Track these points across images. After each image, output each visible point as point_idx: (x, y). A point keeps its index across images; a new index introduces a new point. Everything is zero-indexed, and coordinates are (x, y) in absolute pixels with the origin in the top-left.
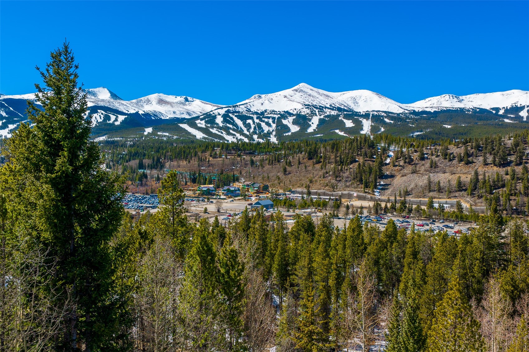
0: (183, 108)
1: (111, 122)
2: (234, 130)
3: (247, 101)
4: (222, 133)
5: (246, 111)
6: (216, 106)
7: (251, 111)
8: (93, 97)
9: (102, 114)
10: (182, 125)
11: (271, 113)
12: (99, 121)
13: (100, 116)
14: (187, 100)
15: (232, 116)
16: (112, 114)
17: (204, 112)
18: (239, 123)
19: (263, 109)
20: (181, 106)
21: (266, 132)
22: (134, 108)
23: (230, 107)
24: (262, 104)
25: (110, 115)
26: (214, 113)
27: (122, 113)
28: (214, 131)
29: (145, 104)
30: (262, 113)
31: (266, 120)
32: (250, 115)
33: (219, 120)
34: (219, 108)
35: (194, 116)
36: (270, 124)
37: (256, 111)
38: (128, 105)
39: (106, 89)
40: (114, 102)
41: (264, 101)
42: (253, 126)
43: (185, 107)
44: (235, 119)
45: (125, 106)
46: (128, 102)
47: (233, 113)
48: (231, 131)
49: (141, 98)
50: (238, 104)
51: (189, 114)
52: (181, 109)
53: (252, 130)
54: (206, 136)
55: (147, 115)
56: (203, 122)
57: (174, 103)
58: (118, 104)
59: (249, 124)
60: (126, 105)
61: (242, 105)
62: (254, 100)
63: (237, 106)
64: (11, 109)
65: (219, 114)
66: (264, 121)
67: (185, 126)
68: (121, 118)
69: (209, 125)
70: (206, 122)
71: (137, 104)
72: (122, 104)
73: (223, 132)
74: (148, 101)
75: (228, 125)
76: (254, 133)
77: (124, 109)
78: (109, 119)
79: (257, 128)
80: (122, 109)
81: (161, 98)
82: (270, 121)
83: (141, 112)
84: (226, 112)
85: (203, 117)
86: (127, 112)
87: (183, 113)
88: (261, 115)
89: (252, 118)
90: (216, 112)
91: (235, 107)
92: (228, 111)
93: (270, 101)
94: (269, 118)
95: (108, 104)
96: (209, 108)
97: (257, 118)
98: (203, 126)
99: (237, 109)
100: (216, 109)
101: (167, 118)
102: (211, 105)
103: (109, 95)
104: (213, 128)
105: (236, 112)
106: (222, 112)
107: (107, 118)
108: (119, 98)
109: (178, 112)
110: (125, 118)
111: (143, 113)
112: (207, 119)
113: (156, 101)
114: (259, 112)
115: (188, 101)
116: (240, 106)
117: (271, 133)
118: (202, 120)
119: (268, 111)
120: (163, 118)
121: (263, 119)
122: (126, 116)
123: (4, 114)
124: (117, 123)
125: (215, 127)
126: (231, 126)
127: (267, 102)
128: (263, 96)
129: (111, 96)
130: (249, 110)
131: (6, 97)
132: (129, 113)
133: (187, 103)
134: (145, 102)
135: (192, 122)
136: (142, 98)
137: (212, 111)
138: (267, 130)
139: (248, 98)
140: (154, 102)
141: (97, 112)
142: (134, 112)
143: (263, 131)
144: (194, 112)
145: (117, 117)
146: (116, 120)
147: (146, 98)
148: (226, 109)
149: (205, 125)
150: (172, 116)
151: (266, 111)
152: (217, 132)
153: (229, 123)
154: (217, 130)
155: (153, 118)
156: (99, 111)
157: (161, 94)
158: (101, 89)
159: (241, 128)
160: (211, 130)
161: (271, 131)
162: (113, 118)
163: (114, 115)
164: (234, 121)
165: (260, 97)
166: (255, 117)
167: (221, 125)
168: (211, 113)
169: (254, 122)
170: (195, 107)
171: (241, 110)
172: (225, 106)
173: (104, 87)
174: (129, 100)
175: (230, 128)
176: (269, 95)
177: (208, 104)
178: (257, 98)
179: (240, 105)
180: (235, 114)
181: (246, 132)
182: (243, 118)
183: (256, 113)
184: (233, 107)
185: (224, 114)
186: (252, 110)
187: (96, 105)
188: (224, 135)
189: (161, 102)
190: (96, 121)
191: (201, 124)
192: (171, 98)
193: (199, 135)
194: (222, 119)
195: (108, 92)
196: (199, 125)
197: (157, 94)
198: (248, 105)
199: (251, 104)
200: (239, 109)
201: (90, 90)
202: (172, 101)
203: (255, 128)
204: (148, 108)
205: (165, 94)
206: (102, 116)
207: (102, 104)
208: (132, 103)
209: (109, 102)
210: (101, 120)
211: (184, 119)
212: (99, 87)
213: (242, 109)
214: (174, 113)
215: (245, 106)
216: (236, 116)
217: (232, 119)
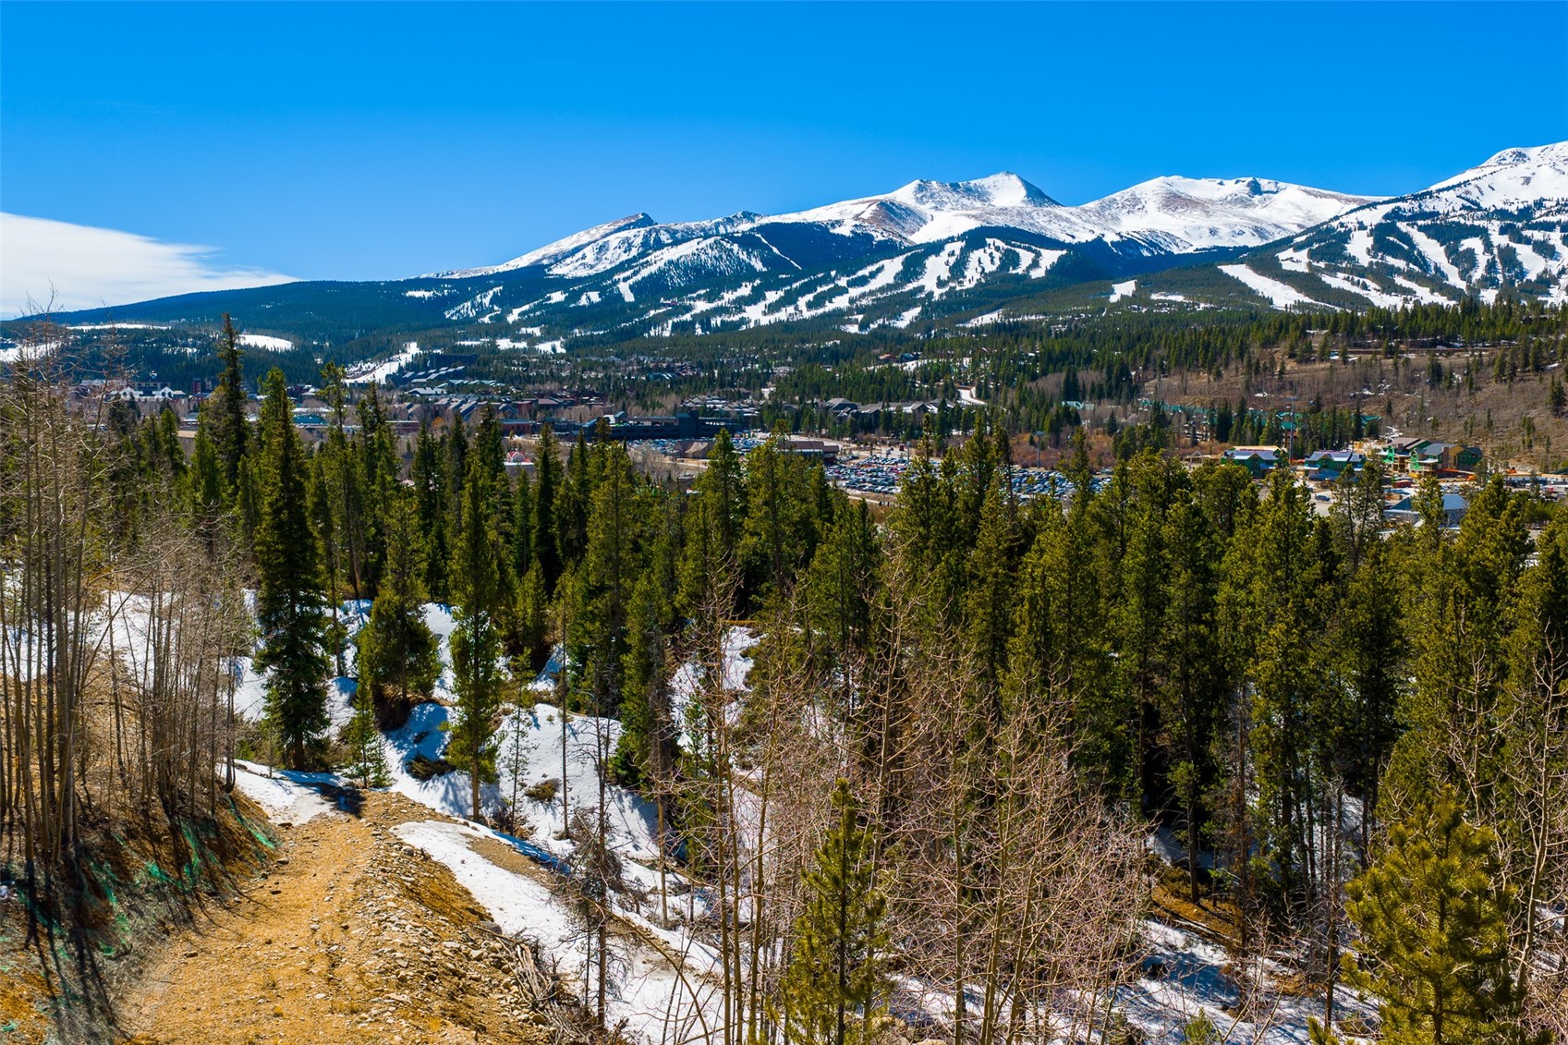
0: (1244, 217)
1: (1019, 271)
2: (1409, 275)
3: (1469, 175)
4: (1365, 287)
5: (1464, 207)
6: (1355, 201)
7: (1480, 209)
8: (978, 204)
9: (997, 249)
10: (1230, 270)
11: (1559, 211)
12: (987, 271)
13: (991, 254)
14: (1255, 189)
15: (1409, 229)
16: (1025, 248)
17: (1311, 224)
18: (1433, 251)
19: (1528, 196)
20: (1238, 209)
21: (1532, 277)
22: (1089, 227)
23: (1403, 200)
24: (1527, 181)
25: (1018, 250)
26: (1342, 225)
27: (1053, 244)
28: (1337, 281)
29: (1125, 211)
30: (1526, 213)
31: (1538, 235)
32: (1476, 223)
33: (1359, 246)
34: (1362, 208)
35: (1278, 237)
36: (1553, 247)
37: (1500, 206)
38: (1073, 219)
39: (1014, 177)
40: (1034, 214)
41: (1534, 169)
42: (1483, 259)
43: (1250, 212)
44: (1420, 239)
45: (1064, 224)
46: (1073, 209)
47: (1412, 219)
48: (1399, 280)
49: (1114, 196)
50: (1434, 188)
51: (1259, 232)
52: (1236, 220)
53: (1478, 274)
54: (1307, 300)
55: (1128, 244)
56: (1303, 255)
57: (1212, 202)
58: (1047, 219)
59: (1471, 252)
60: (1067, 220)
61: (1448, 189)
62: (1498, 168)
63: (1430, 194)
64: (775, 250)
65: (1362, 227)
66: (1527, 241)
67: (1240, 272)
68: (1050, 257)
69: (1322, 264)
70: (1312, 255)
71: (1100, 213)
72: (1056, 216)
73: (1368, 282)
74: (1135, 204)
75: (1390, 260)
76: (1488, 281)
77: (1062, 231)
78: (1016, 264)
79: (1499, 266)
80: (1055, 231)
81: (1174, 189)
82: (1555, 237)
83: (1110, 238)
84: (1386, 217)
85: (1303, 238)
86: (1068, 240)
87: (1241, 233)
88: (1518, 221)
89: (1482, 233)
90: (1351, 221)
91: (1422, 196)
92: (1395, 215)
93: (1560, 166)
94: (1549, 227)
95: (1018, 219)
96: (1326, 208)
97: (1503, 231)
98: (1303, 268)
99: (1429, 205)
100: (1352, 211)
101: (1190, 250)
102: (1339, 199)
103: (1023, 192)
104: (1332, 271)
105: (1424, 215)
106: (1374, 217)
107: (1010, 259)
108: (1050, 199)
109: (1224, 231)
110: (1060, 258)
111: (1117, 239)
112: (1316, 246)
113: (1159, 199)
114: (1513, 209)
115: (1261, 193)
116: (1441, 194)
117: (1554, 281)
118: (1298, 248)
119: (1548, 204)
120: (1176, 251)
121: (1527, 233)
122: (1064, 252)
123: (758, 266)
124: (1037, 274)
125: (1343, 270)
126: (1400, 264)
127: (1546, 171)
128: (1533, 152)
129: (1028, 196)
130: (1471, 207)
131: (765, 221)
132: (1075, 241)
133: (1257, 197)
134: (1123, 207)
135: (1264, 260)
136: (1117, 196)
137: (1337, 218)
138: (1540, 270)
139: (1476, 163)
140: (1152, 206)
141: (983, 245)
142: (1091, 238)
143: (1522, 273)
144: (1277, 226)
145: (1038, 255)
146: (1035, 264)
147: (1127, 193)
148: (1388, 208)
149: (1309, 265)
150: (1206, 242)
151: (1539, 204)
152: (1347, 286)
153: (1395, 251)
154: (1347, 279)
155: (1146, 253)
156: (989, 241)
157: (1174, 178)
158: (1000, 178)
159: (1437, 269)
160: (1326, 279)
161: (1555, 272)
162: (1026, 257)
163: (1029, 249)
164: (1413, 246)
165: (1521, 156)
166: (1494, 227)
167: (1365, 260)
168: (1335, 224)
169: (1488, 246)
170: (1281, 211)
171: (1441, 207)
172: (1386, 198)
173: (1008, 173)
174: (1076, 204)
175: (1398, 271)
176: (1560, 145)
177: (1325, 196)
178: (1509, 160)
179: (1439, 191)
180: (1420, 223)
181: (1455, 279)
182: (1448, 233)
183: (1502, 214)
184: (1415, 198)
185: (1379, 226)
186: (1483, 205)
187: (985, 224)
188: (1373, 292)
189: (1174, 201)
190: (980, 270)
191: (1296, 261)
192: (1204, 188)
193: (1283, 297)
194: (1370, 242)
195: (1020, 184)
196: (1287, 266)
197: (1162, 178)
198: (1469, 188)
199: (1483, 184)
200: (1436, 203)
201: (972, 183)
202: (1209, 196)
203: (1491, 266)
204: (1131, 225)
205: (1186, 176)
206: (997, 255)
207: (999, 221)
208: (1086, 211)
209: (1019, 214)
210: (993, 268)
211: (1245, 249)
212: (995, 172)
213: (1446, 203)
214: (1213, 232)
215: (1460, 191)
216: (1421, 229)
217: (1406, 238)
